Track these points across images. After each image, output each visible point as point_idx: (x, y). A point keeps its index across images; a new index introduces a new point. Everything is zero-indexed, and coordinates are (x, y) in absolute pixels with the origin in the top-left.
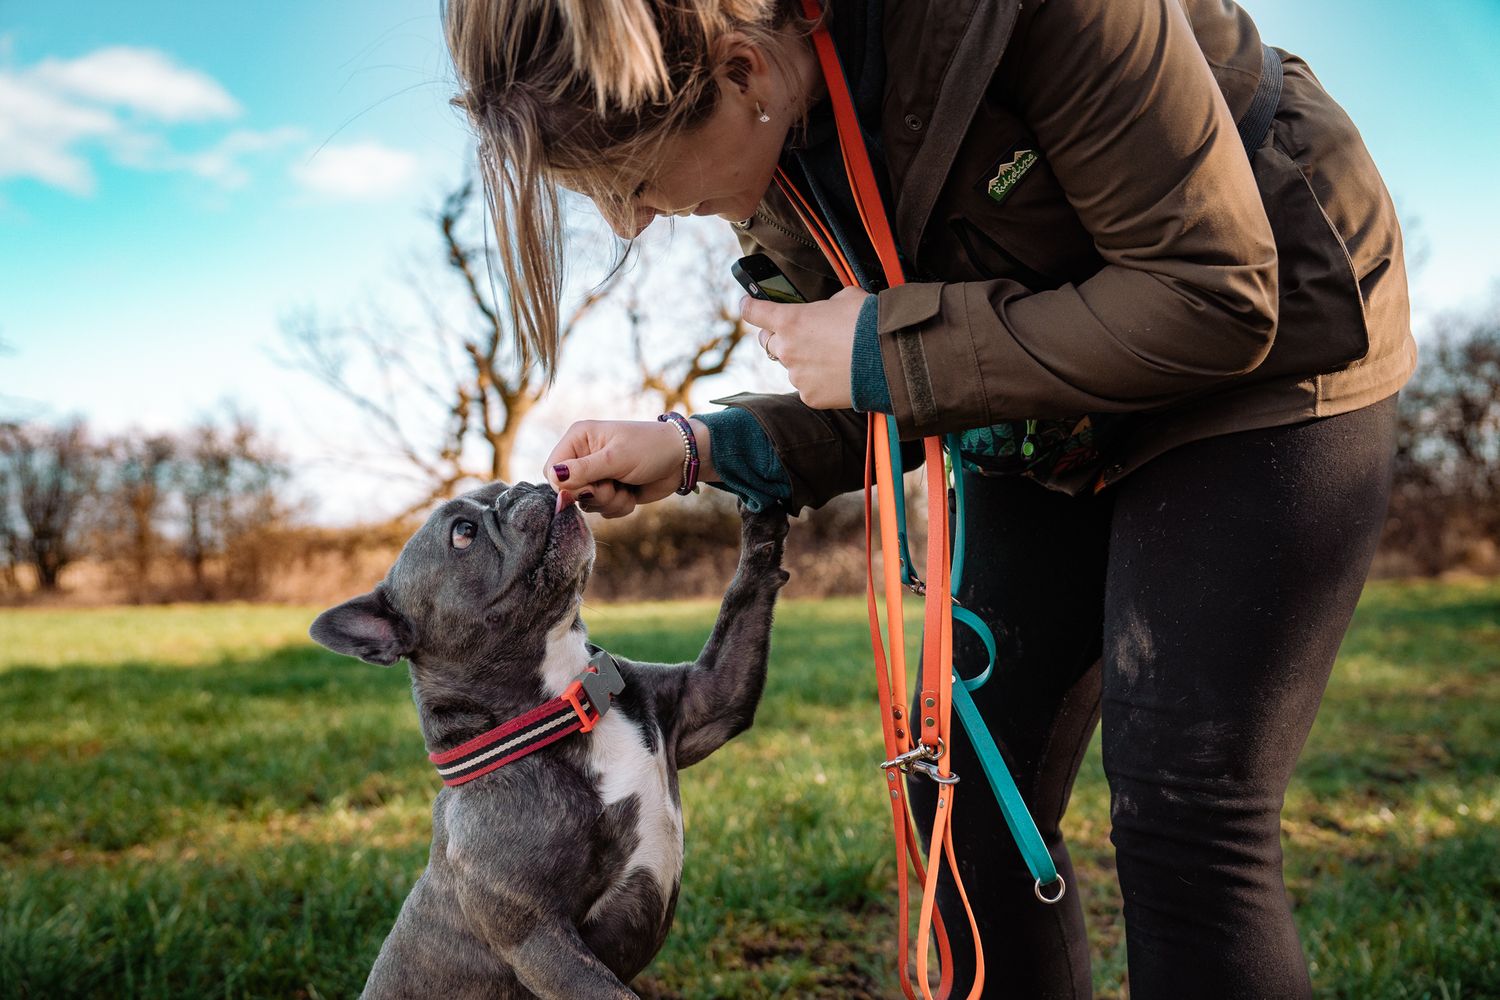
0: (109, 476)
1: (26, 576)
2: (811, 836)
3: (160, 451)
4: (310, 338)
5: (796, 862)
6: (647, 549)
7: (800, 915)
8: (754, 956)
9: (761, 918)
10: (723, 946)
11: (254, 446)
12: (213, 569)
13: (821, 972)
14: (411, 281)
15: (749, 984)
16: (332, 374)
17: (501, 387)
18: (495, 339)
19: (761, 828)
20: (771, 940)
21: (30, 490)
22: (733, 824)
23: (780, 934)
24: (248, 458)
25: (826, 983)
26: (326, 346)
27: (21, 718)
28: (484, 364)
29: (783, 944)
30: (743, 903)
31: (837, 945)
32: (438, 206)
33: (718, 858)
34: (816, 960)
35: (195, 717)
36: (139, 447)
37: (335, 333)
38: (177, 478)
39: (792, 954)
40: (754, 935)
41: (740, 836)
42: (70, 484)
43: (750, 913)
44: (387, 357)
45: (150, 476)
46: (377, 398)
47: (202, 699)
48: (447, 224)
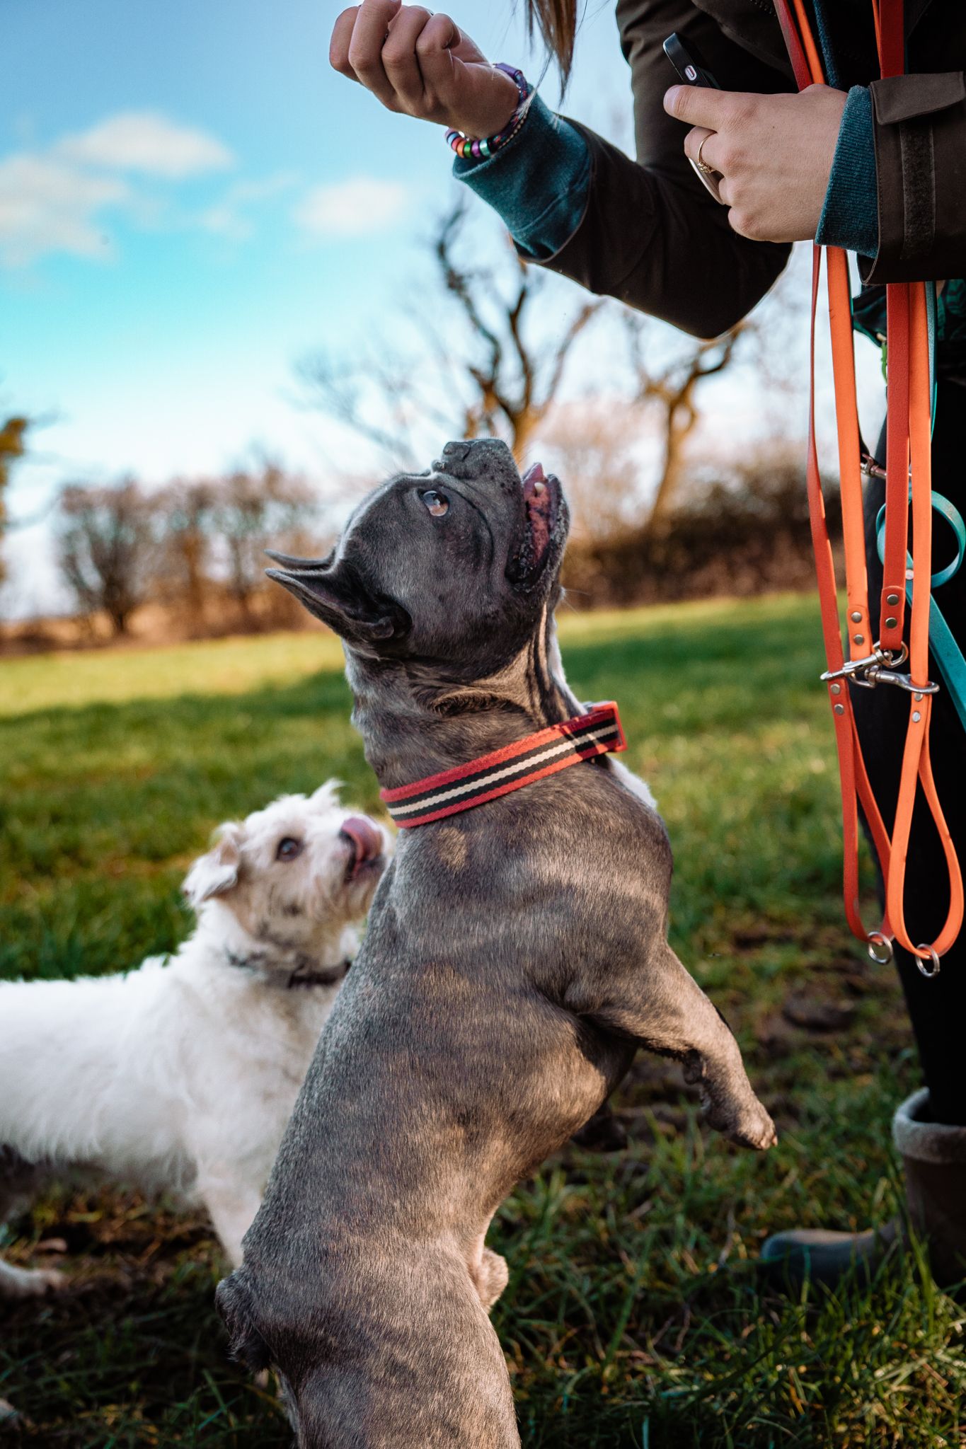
0: (160, 526)
1: (103, 624)
2: (805, 826)
3: (201, 499)
4: (323, 377)
5: (789, 850)
6: (659, 555)
7: (793, 903)
8: (745, 943)
9: (752, 906)
10: (712, 934)
11: (285, 488)
12: (259, 605)
13: (811, 958)
14: (411, 311)
15: (737, 971)
16: (346, 409)
17: (505, 407)
18: (496, 360)
19: (754, 818)
20: (763, 928)
21: (96, 544)
22: (728, 814)
23: (772, 921)
24: (278, 498)
25: (817, 968)
26: (339, 385)
27: (90, 747)
28: (488, 387)
29: (774, 931)
30: (732, 891)
31: (830, 931)
32: (432, 231)
33: (712, 849)
34: (806, 944)
35: (233, 740)
36: (183, 498)
37: (346, 371)
38: (218, 522)
39: (782, 941)
40: (743, 922)
41: (734, 826)
42: (129, 536)
43: (739, 902)
44: (396, 388)
45: (194, 524)
46: (390, 429)
47: (240, 723)
48: (441, 250)
